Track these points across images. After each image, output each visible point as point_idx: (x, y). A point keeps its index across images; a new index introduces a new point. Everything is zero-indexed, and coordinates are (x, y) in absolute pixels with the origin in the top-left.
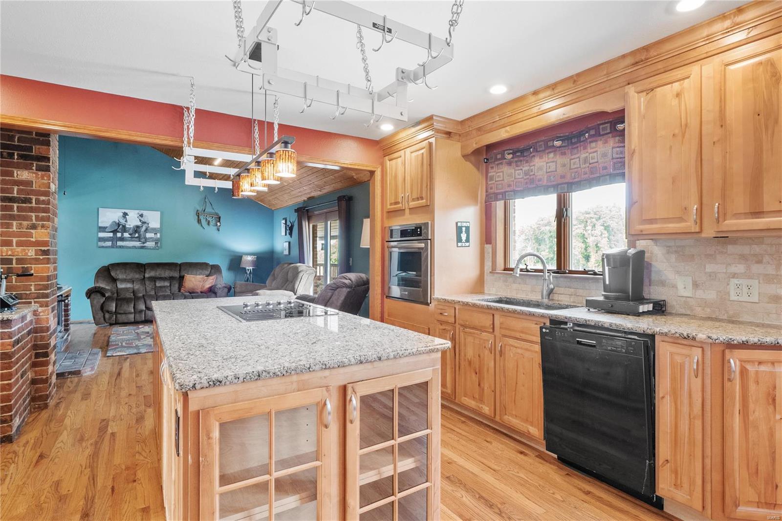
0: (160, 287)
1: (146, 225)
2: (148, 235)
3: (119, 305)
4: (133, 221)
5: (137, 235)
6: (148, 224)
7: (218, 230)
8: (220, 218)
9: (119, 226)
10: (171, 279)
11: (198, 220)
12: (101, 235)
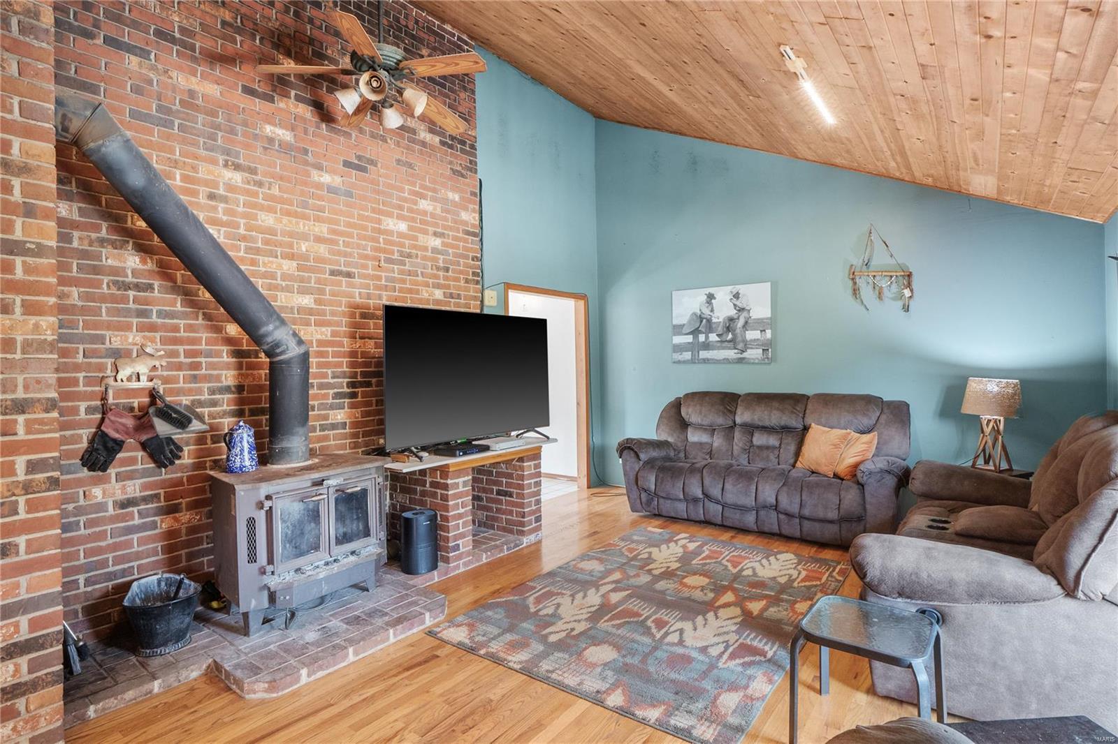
0: (760, 448)
1: (745, 314)
2: (751, 335)
3: (660, 480)
4: (723, 310)
5: (730, 336)
6: (749, 311)
7: (906, 309)
8: (910, 275)
9: (701, 321)
10: (785, 430)
11: (854, 290)
12: (678, 340)
